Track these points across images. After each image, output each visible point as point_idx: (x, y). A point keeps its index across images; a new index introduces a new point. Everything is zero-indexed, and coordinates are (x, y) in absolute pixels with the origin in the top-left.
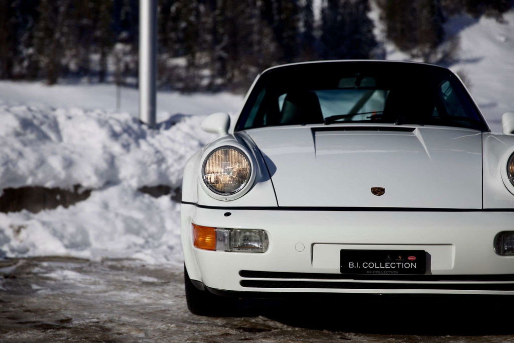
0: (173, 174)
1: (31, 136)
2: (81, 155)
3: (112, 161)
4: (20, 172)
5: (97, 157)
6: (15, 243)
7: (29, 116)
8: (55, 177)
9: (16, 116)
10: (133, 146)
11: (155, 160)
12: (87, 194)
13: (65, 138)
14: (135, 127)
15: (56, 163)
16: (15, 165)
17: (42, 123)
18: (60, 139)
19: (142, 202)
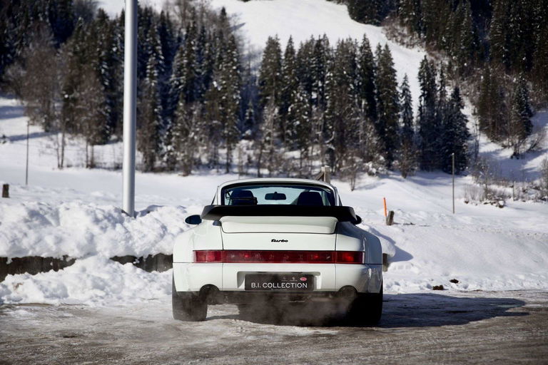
0: (137, 247)
1: (36, 222)
2: (69, 235)
3: (91, 239)
4: (23, 247)
5: (81, 237)
7: (37, 208)
8: (49, 250)
9: (27, 208)
10: (109, 228)
11: (124, 238)
12: (73, 261)
13: (61, 224)
14: (116, 215)
15: (49, 240)
16: (19, 242)
17: (46, 214)
18: (58, 224)
19: (111, 267)
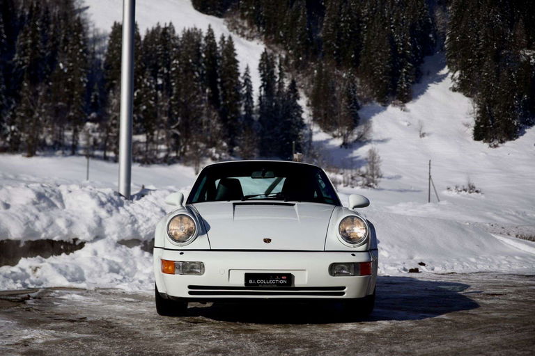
0: (142, 231)
1: (44, 205)
2: (78, 218)
3: (100, 222)
4: (36, 230)
5: (90, 219)
6: (33, 278)
7: (42, 190)
8: (60, 233)
9: (33, 190)
10: (114, 212)
11: (130, 221)
12: (82, 245)
13: (67, 206)
14: (116, 198)
15: (61, 223)
16: (33, 225)
17: (51, 196)
18: (64, 207)
19: (121, 251)
